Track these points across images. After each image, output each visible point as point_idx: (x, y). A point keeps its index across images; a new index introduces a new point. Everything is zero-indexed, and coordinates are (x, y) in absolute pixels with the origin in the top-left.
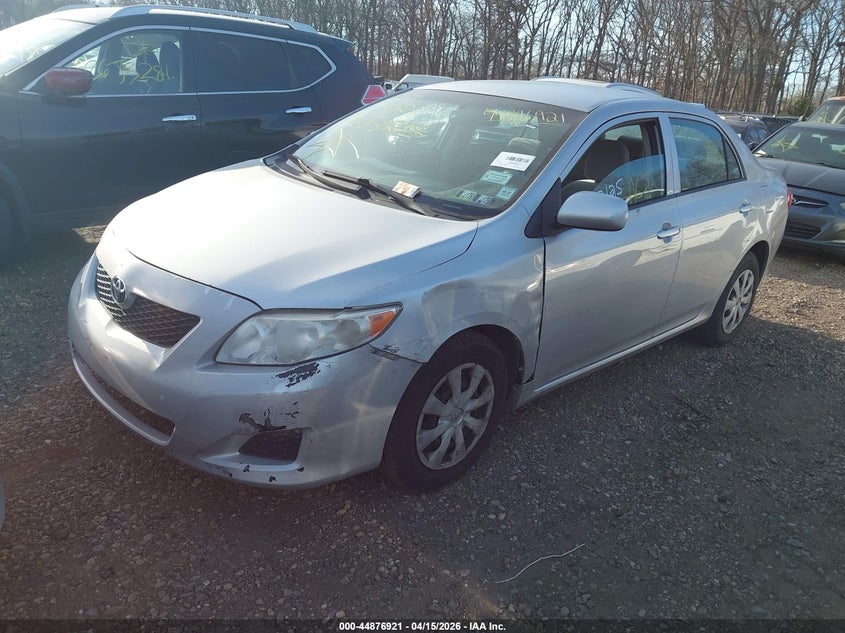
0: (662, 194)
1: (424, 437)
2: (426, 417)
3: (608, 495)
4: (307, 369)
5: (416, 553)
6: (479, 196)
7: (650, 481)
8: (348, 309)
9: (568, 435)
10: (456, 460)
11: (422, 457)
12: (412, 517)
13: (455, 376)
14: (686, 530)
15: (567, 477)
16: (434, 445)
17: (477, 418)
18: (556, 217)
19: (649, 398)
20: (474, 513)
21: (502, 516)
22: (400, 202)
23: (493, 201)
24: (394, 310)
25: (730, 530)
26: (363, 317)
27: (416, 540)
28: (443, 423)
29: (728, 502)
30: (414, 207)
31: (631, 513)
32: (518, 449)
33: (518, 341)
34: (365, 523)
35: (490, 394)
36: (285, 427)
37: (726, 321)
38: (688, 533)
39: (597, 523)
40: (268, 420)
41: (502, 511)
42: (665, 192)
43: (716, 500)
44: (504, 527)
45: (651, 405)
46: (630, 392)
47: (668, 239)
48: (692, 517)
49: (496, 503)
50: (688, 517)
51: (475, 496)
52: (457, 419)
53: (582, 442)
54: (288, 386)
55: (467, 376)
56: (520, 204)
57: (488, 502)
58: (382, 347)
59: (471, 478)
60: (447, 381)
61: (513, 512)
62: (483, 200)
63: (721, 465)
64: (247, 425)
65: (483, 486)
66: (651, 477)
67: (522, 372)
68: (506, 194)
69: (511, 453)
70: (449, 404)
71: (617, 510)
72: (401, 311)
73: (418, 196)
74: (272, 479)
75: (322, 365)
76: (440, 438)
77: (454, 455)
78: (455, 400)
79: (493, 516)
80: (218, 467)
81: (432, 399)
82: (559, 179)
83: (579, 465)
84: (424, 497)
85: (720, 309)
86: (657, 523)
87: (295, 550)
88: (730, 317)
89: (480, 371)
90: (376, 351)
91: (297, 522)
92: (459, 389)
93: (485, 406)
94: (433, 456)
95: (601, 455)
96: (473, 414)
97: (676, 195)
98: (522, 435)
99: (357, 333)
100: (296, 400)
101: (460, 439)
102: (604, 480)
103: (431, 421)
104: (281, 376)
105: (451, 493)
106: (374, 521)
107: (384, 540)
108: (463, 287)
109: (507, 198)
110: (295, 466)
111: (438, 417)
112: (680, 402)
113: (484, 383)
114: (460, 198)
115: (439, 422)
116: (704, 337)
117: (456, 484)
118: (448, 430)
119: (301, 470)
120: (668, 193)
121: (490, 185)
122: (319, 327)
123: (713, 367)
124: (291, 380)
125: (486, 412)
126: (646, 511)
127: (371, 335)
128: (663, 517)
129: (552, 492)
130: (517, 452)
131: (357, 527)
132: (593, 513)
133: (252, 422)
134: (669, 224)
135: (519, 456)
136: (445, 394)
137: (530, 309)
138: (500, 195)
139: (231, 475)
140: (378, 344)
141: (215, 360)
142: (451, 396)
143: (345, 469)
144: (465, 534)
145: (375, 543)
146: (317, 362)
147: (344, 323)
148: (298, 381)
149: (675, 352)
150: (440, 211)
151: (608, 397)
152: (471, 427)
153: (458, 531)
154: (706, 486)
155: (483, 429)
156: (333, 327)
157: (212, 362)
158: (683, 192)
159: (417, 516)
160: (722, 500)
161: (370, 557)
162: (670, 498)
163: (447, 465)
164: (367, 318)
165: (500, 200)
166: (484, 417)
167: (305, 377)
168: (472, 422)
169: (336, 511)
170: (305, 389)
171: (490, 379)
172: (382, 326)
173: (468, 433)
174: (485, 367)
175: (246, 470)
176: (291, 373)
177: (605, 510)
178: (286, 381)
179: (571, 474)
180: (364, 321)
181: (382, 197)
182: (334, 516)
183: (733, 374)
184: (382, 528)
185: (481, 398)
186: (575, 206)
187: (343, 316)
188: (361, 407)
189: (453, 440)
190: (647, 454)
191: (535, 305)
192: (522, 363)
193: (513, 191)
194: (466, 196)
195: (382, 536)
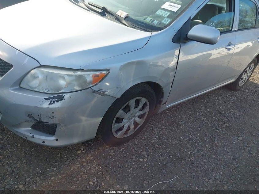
0: (230, 30)
1: (115, 126)
2: (117, 119)
3: (190, 153)
4: (59, 97)
5: (107, 175)
6: (154, 21)
7: (207, 147)
8: (82, 70)
9: (176, 123)
10: (129, 134)
11: (115, 134)
12: (108, 157)
13: (132, 102)
14: (220, 173)
15: (174, 143)
16: (120, 129)
17: (141, 118)
18: (187, 35)
19: (209, 110)
20: (134, 157)
21: (145, 160)
22: (118, 19)
23: (160, 24)
24: (105, 72)
25: (237, 174)
26: (89, 75)
27: (108, 169)
28: (125, 121)
29: (237, 160)
30: (124, 22)
31: (198, 162)
32: (156, 128)
33: (162, 89)
34: (88, 158)
35: (147, 109)
36: (48, 122)
37: (241, 82)
38: (220, 174)
39: (184, 166)
40: (40, 118)
41: (146, 158)
42: (232, 29)
43: (232, 159)
44: (146, 165)
45: (209, 113)
46: (202, 107)
47: (229, 49)
48: (222, 166)
49: (144, 153)
50: (221, 166)
51: (136, 149)
52: (131, 119)
53: (181, 127)
54: (49, 104)
55: (138, 102)
56: (172, 27)
57: (141, 153)
58: (97, 90)
59: (135, 140)
60: (129, 104)
61: (150, 158)
62: (156, 23)
63: (234, 143)
64: (31, 119)
65: (140, 144)
66: (207, 146)
67: (162, 101)
68: (166, 21)
69: (153, 130)
70: (128, 113)
71: (193, 161)
72: (109, 73)
73: (127, 18)
74: (44, 142)
75: (66, 96)
76: (123, 126)
77: (129, 132)
78: (131, 112)
79: (141, 160)
80: (21, 134)
81: (121, 112)
82: (190, 17)
83: (179, 138)
84: (115, 148)
85: (240, 78)
86: (208, 168)
87: (55, 169)
88: (243, 80)
89: (144, 100)
90: (94, 92)
91: (59, 155)
92: (134, 108)
93: (145, 114)
94: (119, 133)
95: (188, 134)
96: (139, 117)
97: (236, 31)
98: (158, 122)
99: (85, 82)
100: (52, 111)
101: (132, 127)
102: (189, 146)
103: (119, 120)
104: (47, 99)
105: (126, 147)
106: (92, 158)
107: (94, 167)
108: (140, 64)
109: (166, 23)
110: (53, 138)
111: (123, 119)
112: (220, 113)
113: (145, 104)
114: (145, 20)
115: (123, 120)
116: (232, 87)
117: (129, 143)
118: (127, 123)
119: (57, 140)
120: (233, 29)
121: (159, 17)
122: (66, 77)
123: (233, 99)
124: (51, 102)
125: (145, 116)
126: (204, 162)
127: (92, 84)
128: (211, 165)
129: (167, 150)
130: (155, 130)
131: (84, 160)
132: (183, 161)
133: (33, 118)
134: (231, 43)
135: (156, 132)
136: (127, 109)
137: (170, 75)
138: (163, 22)
139: (26, 138)
140: (96, 88)
141: (20, 86)
142: (130, 110)
143: (75, 141)
144: (129, 167)
145: (90, 169)
146: (64, 95)
147: (80, 76)
148: (54, 103)
149: (219, 91)
150: (136, 26)
151: (193, 108)
152: (137, 122)
153: (126, 166)
154: (228, 152)
155: (143, 122)
156: (73, 78)
157: (19, 87)
158: (239, 30)
159: (110, 157)
160: (234, 159)
161: (86, 176)
162: (214, 156)
163: (126, 136)
164: (91, 75)
165: (163, 24)
166: (144, 117)
167: (57, 101)
168: (138, 120)
169: (77, 151)
170: (57, 106)
171: (148, 103)
172: (98, 80)
173: (136, 124)
174: (146, 99)
175: (33, 137)
176: (51, 98)
177: (188, 160)
178: (48, 102)
179: (176, 142)
180: (89, 76)
181: (111, 16)
182: (76, 154)
183: (240, 102)
184: (94, 161)
185: (143, 111)
186: (196, 31)
187: (79, 73)
188: (84, 118)
189: (129, 127)
190: (206, 135)
191: (172, 74)
192: (162, 97)
193: (169, 20)
194: (148, 20)
195: (94, 165)
